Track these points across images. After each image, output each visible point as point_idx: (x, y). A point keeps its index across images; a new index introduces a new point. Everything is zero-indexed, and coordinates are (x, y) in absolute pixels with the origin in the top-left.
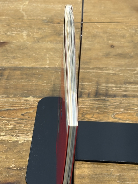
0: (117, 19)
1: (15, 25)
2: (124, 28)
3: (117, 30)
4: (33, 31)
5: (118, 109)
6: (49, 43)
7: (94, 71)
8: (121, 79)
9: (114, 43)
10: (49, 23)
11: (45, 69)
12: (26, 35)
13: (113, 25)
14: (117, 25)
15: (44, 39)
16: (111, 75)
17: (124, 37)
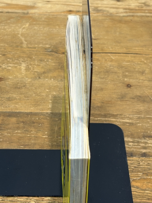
0: (134, 48)
1: (12, 54)
2: (143, 62)
3: (135, 63)
4: (34, 63)
5: (136, 173)
6: (52, 79)
7: (106, 119)
8: (139, 131)
9: (132, 81)
10: (53, 53)
11: (47, 116)
12: (24, 68)
13: (130, 57)
14: (135, 57)
15: (46, 75)
16: (127, 125)
17: (143, 73)
